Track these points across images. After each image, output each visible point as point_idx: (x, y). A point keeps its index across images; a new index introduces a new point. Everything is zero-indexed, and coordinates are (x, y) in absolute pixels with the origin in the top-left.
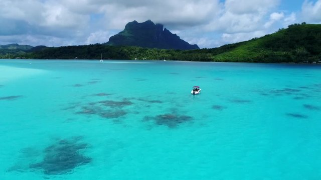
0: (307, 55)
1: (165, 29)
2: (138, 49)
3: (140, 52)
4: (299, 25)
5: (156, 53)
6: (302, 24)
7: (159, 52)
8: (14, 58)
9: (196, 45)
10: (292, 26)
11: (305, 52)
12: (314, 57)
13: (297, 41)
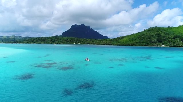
0: (156, 42)
1: (91, 28)
2: (76, 39)
3: (77, 40)
4: (154, 28)
5: (85, 41)
6: (155, 27)
7: (86, 40)
8: (13, 43)
9: (107, 37)
10: (150, 28)
11: (156, 41)
12: (160, 43)
13: (152, 36)
